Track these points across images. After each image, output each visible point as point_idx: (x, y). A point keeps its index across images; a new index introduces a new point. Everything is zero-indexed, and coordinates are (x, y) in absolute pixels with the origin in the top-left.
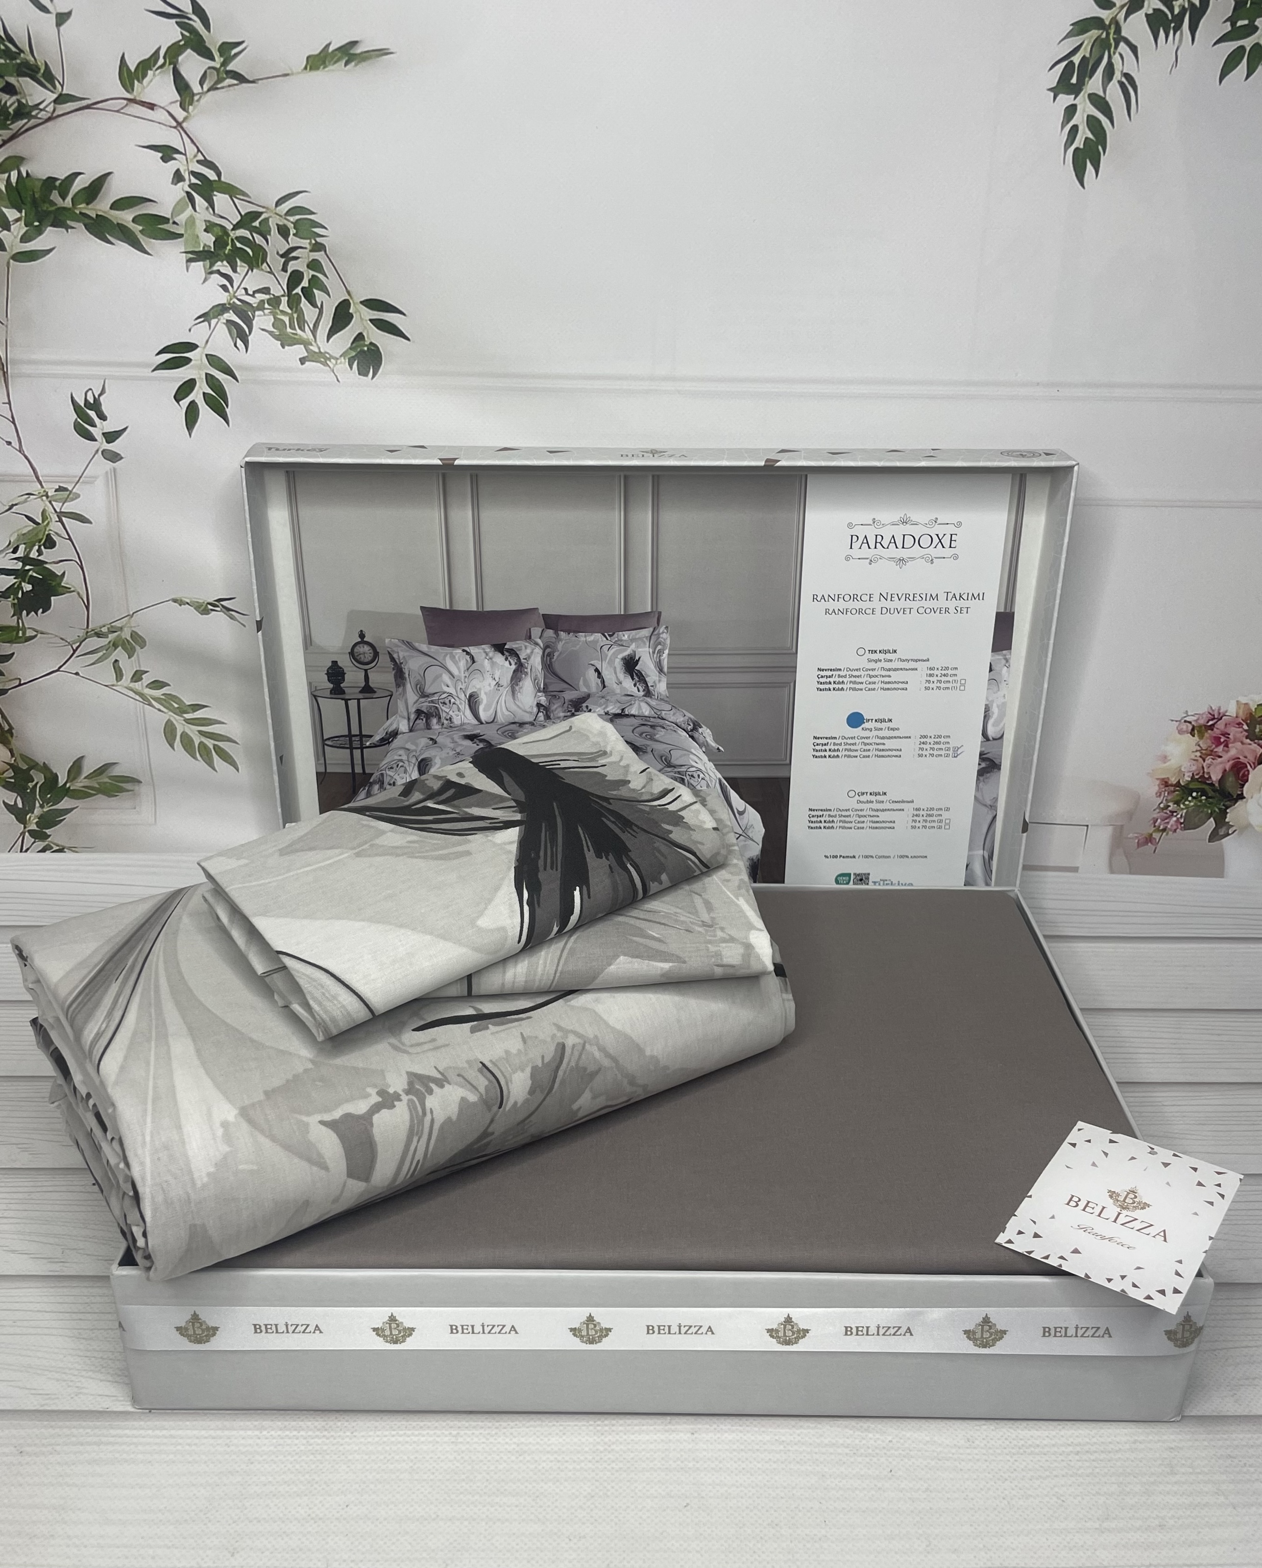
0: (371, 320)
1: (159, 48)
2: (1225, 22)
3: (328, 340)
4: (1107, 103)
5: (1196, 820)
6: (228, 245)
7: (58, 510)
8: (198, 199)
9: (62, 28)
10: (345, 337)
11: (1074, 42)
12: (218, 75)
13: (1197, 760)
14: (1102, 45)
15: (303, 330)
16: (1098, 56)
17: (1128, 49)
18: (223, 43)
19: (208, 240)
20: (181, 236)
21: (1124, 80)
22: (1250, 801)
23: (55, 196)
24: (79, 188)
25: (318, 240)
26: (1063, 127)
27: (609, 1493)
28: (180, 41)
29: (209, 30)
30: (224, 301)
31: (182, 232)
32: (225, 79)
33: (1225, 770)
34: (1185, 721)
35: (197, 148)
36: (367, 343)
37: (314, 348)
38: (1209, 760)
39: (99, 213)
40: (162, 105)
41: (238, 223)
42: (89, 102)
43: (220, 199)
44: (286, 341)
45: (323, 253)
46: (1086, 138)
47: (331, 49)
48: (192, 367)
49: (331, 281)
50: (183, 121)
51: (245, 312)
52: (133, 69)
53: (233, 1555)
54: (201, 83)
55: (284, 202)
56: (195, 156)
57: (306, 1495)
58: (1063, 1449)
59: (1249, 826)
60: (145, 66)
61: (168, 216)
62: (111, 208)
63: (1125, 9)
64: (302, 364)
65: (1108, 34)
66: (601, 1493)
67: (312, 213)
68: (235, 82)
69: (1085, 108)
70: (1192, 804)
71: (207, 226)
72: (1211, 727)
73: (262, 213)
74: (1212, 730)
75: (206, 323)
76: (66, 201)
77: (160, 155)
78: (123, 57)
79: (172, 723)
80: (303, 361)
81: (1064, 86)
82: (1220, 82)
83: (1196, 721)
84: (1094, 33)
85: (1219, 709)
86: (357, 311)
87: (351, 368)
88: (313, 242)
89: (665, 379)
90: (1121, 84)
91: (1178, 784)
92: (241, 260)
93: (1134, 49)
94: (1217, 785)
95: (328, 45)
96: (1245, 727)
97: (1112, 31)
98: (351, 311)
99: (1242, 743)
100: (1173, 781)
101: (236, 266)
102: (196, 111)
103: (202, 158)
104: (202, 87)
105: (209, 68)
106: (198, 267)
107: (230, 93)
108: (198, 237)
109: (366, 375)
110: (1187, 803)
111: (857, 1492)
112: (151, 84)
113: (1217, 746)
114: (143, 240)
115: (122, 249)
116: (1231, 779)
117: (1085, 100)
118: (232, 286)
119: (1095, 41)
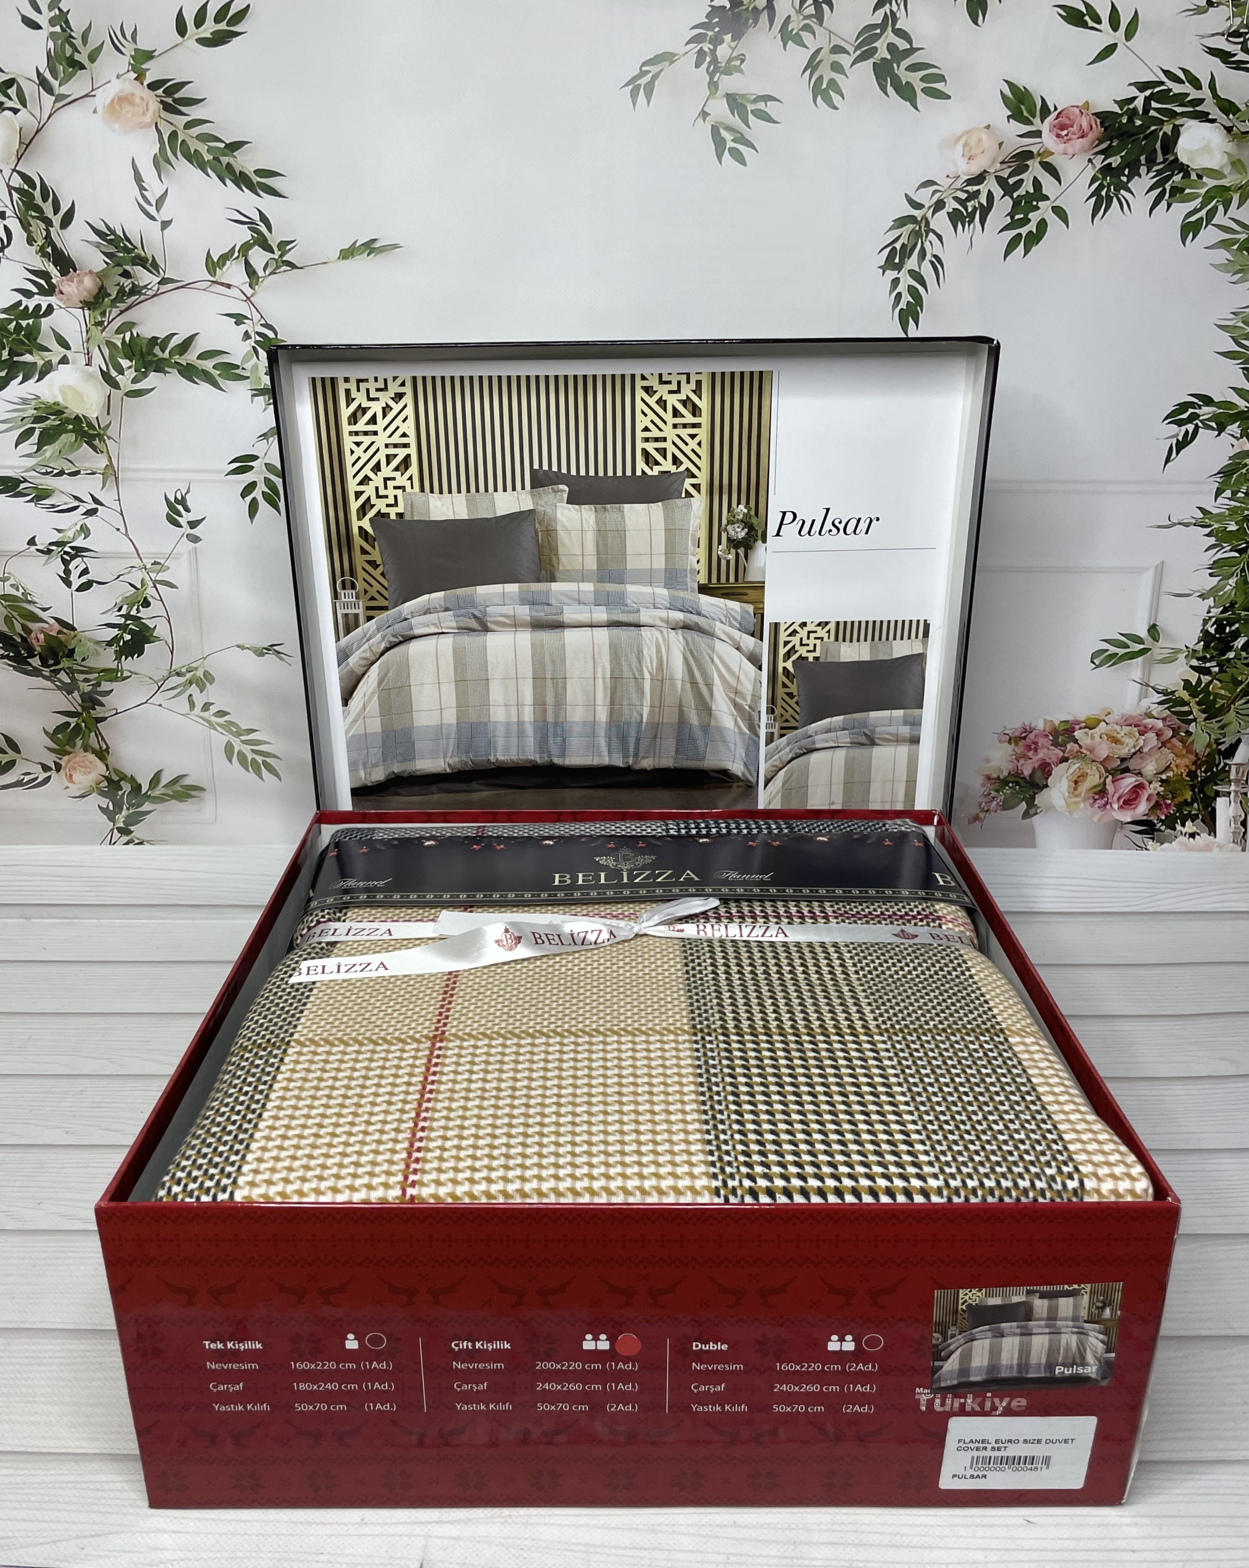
1: (235, 245)
2: (1006, 216)
4: (922, 276)
5: (1012, 803)
7: (153, 579)
8: (260, 350)
9: (165, 231)
12: (277, 263)
13: (1013, 762)
16: (913, 243)
17: (936, 237)
18: (281, 242)
20: (248, 378)
21: (934, 259)
22: (1053, 789)
23: (157, 350)
24: (174, 345)
26: (890, 294)
28: (250, 240)
29: (269, 230)
31: (249, 375)
33: (1035, 768)
35: (261, 315)
38: (1022, 761)
39: (190, 362)
40: (236, 285)
42: (184, 283)
46: (908, 302)
47: (358, 243)
48: (255, 473)
50: (251, 295)
52: (216, 260)
56: (259, 321)
60: (225, 258)
61: (239, 363)
62: (197, 358)
63: (932, 209)
65: (920, 227)
68: (289, 269)
69: (906, 281)
70: (1009, 792)
75: (263, 441)
76: (165, 353)
77: (234, 320)
78: (209, 252)
79: (231, 743)
81: (890, 264)
82: (1004, 259)
84: (910, 227)
90: (932, 263)
91: (999, 778)
93: (940, 237)
94: (1028, 778)
95: (355, 242)
97: (923, 225)
102: (260, 289)
103: (264, 322)
104: (265, 272)
105: (271, 260)
106: (259, 400)
107: (286, 276)
108: (259, 379)
110: (1005, 791)
112: (230, 270)
114: (220, 381)
115: (206, 386)
116: (1039, 774)
117: (906, 275)
119: (911, 232)
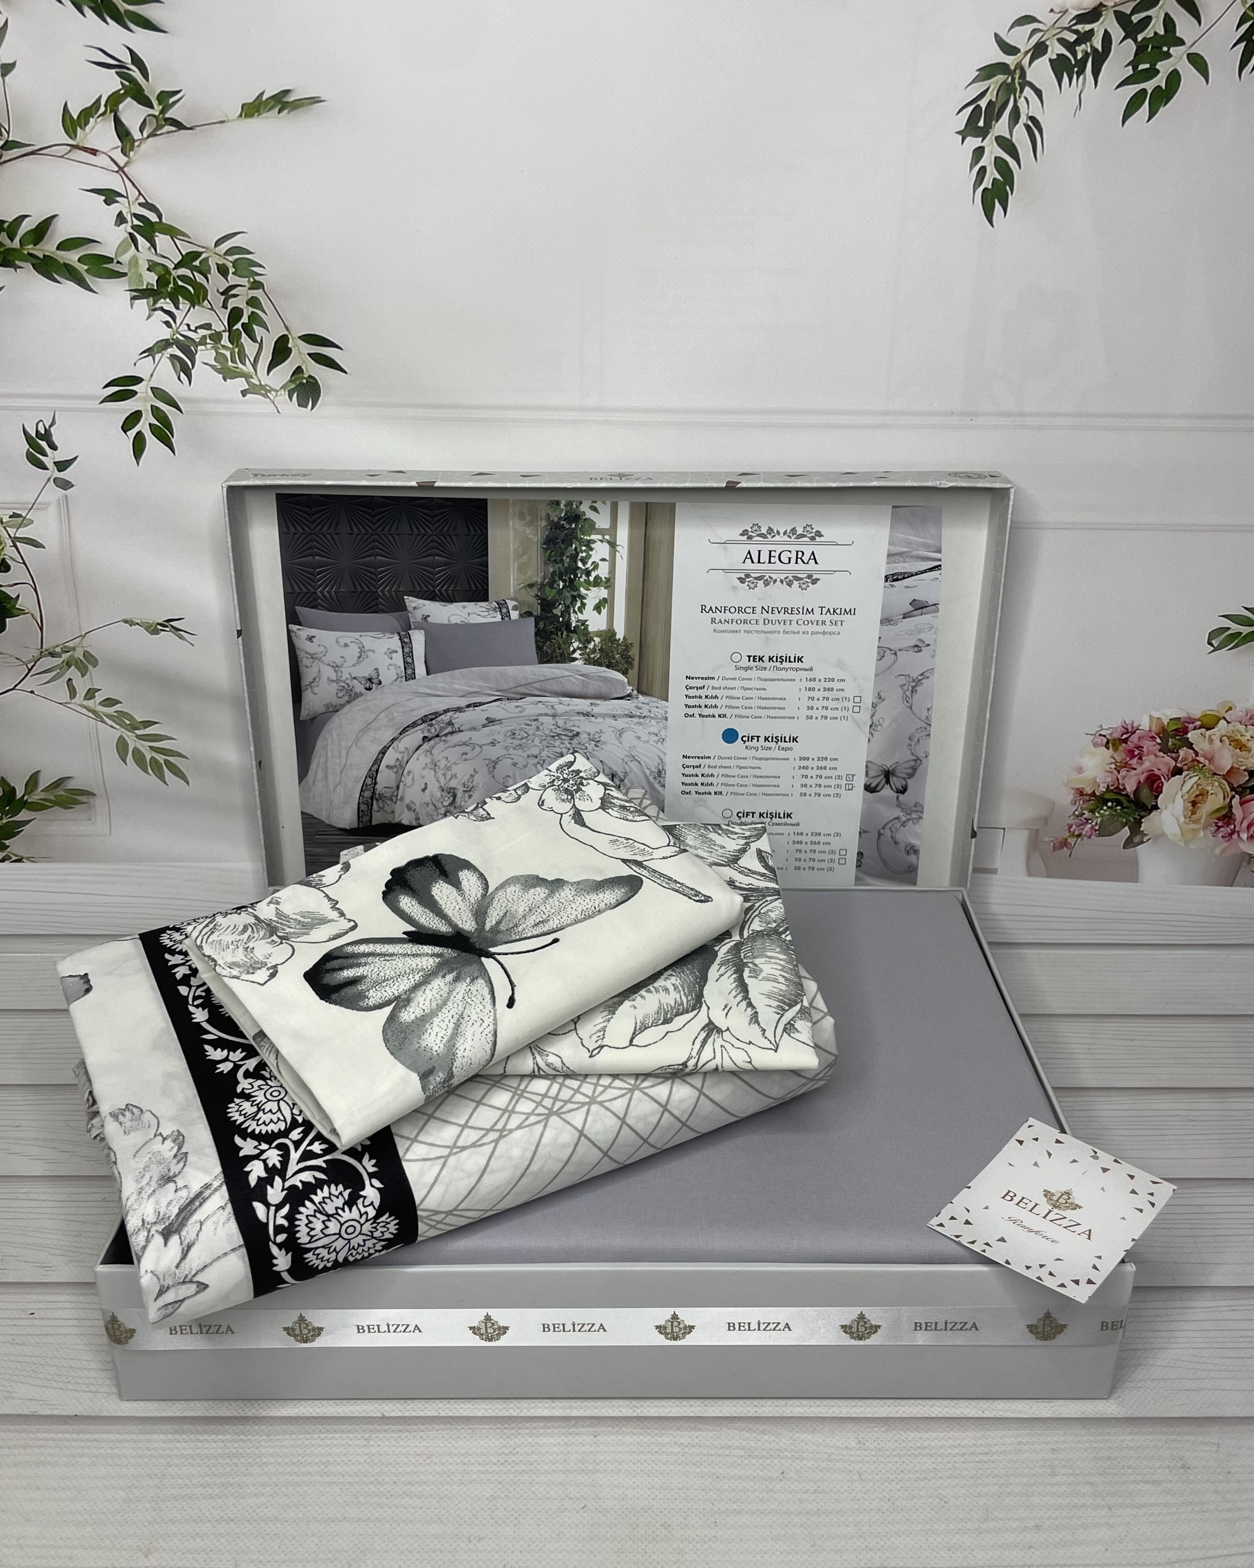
0: (309, 354)
1: (100, 97)
2: (1127, 66)
3: (268, 374)
4: (1013, 145)
5: (1111, 828)
6: (170, 283)
7: (12, 536)
8: (140, 238)
9: (7, 78)
10: (285, 371)
11: (981, 87)
12: (157, 122)
13: (1112, 772)
14: (1007, 89)
15: (244, 364)
16: (1003, 101)
17: (1032, 92)
18: (162, 92)
19: (151, 279)
20: (125, 275)
21: (1030, 123)
22: (1164, 812)
23: (3, 238)
24: (27, 230)
25: (257, 278)
26: (971, 169)
27: (511, 1495)
28: (120, 90)
29: (146, 78)
30: (168, 337)
31: (126, 271)
32: (163, 126)
33: (1140, 782)
34: (1100, 735)
35: (139, 191)
36: (306, 376)
37: (255, 381)
38: (1123, 772)
39: (47, 254)
40: (105, 151)
41: (179, 263)
42: (35, 148)
43: (162, 240)
44: (228, 374)
45: (261, 290)
46: (994, 179)
47: (265, 97)
48: (140, 399)
49: (269, 317)
50: (125, 166)
51: (188, 348)
52: (75, 117)
53: (146, 1556)
54: (141, 131)
55: (223, 243)
56: (137, 199)
57: (220, 1498)
58: (950, 1451)
59: (1163, 835)
60: (87, 114)
61: (113, 256)
62: (58, 248)
63: (1029, 55)
64: (244, 396)
65: (1013, 79)
66: (503, 1495)
67: (250, 253)
68: (174, 129)
69: (993, 150)
70: (1107, 813)
71: (150, 266)
72: (1125, 741)
73: (201, 253)
74: (1126, 743)
75: (151, 358)
76: (15, 241)
77: (103, 198)
78: (66, 105)
79: (124, 738)
80: (244, 393)
81: (972, 129)
82: (1123, 123)
83: (1111, 735)
84: (1000, 78)
85: (1132, 724)
86: (296, 345)
87: (291, 400)
88: (252, 280)
89: (594, 409)
90: (1027, 127)
91: (1093, 794)
92: (184, 298)
93: (1039, 93)
94: (1132, 796)
95: (262, 94)
96: (1158, 741)
97: (1017, 76)
98: (290, 346)
99: (1156, 756)
100: (1089, 791)
101: (179, 303)
102: (136, 157)
103: (144, 201)
104: (142, 133)
105: (149, 115)
106: (142, 304)
107: (169, 139)
108: (141, 275)
109: (306, 407)
110: (1102, 812)
111: (749, 1494)
112: (94, 130)
113: (1131, 759)
114: (89, 279)
115: (70, 286)
116: (1145, 792)
117: (992, 143)
118: (175, 322)
119: (1001, 85)
